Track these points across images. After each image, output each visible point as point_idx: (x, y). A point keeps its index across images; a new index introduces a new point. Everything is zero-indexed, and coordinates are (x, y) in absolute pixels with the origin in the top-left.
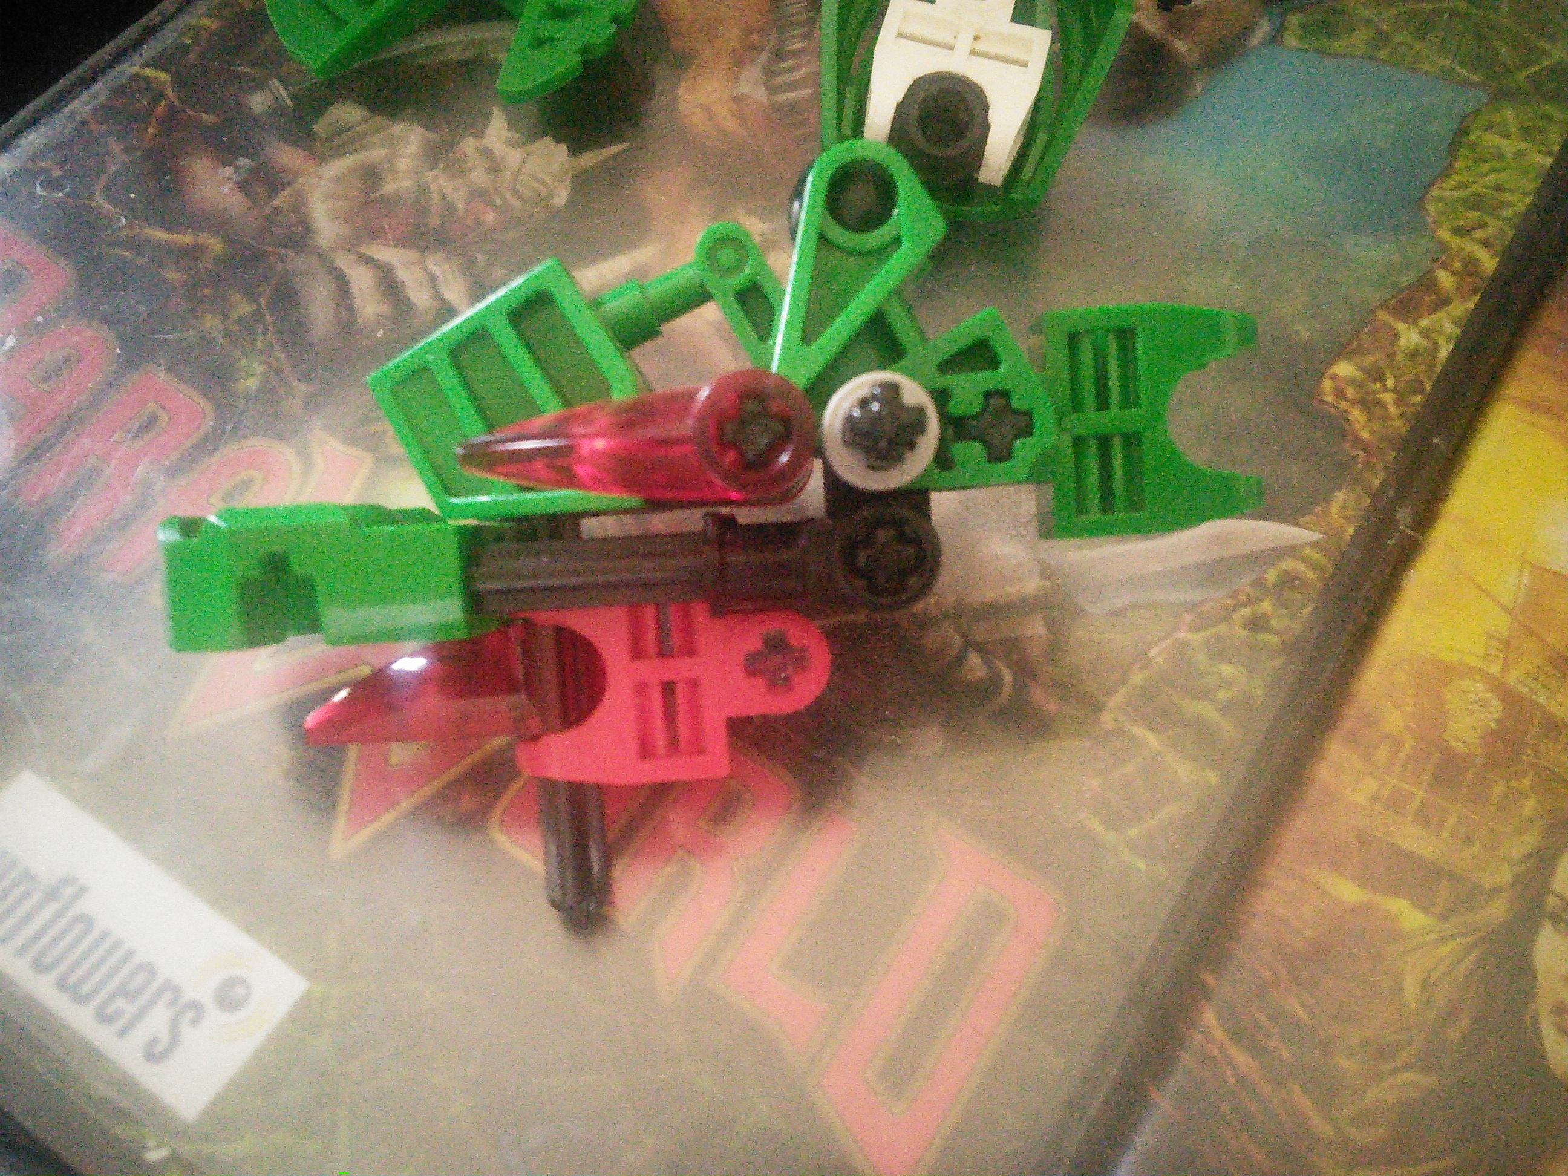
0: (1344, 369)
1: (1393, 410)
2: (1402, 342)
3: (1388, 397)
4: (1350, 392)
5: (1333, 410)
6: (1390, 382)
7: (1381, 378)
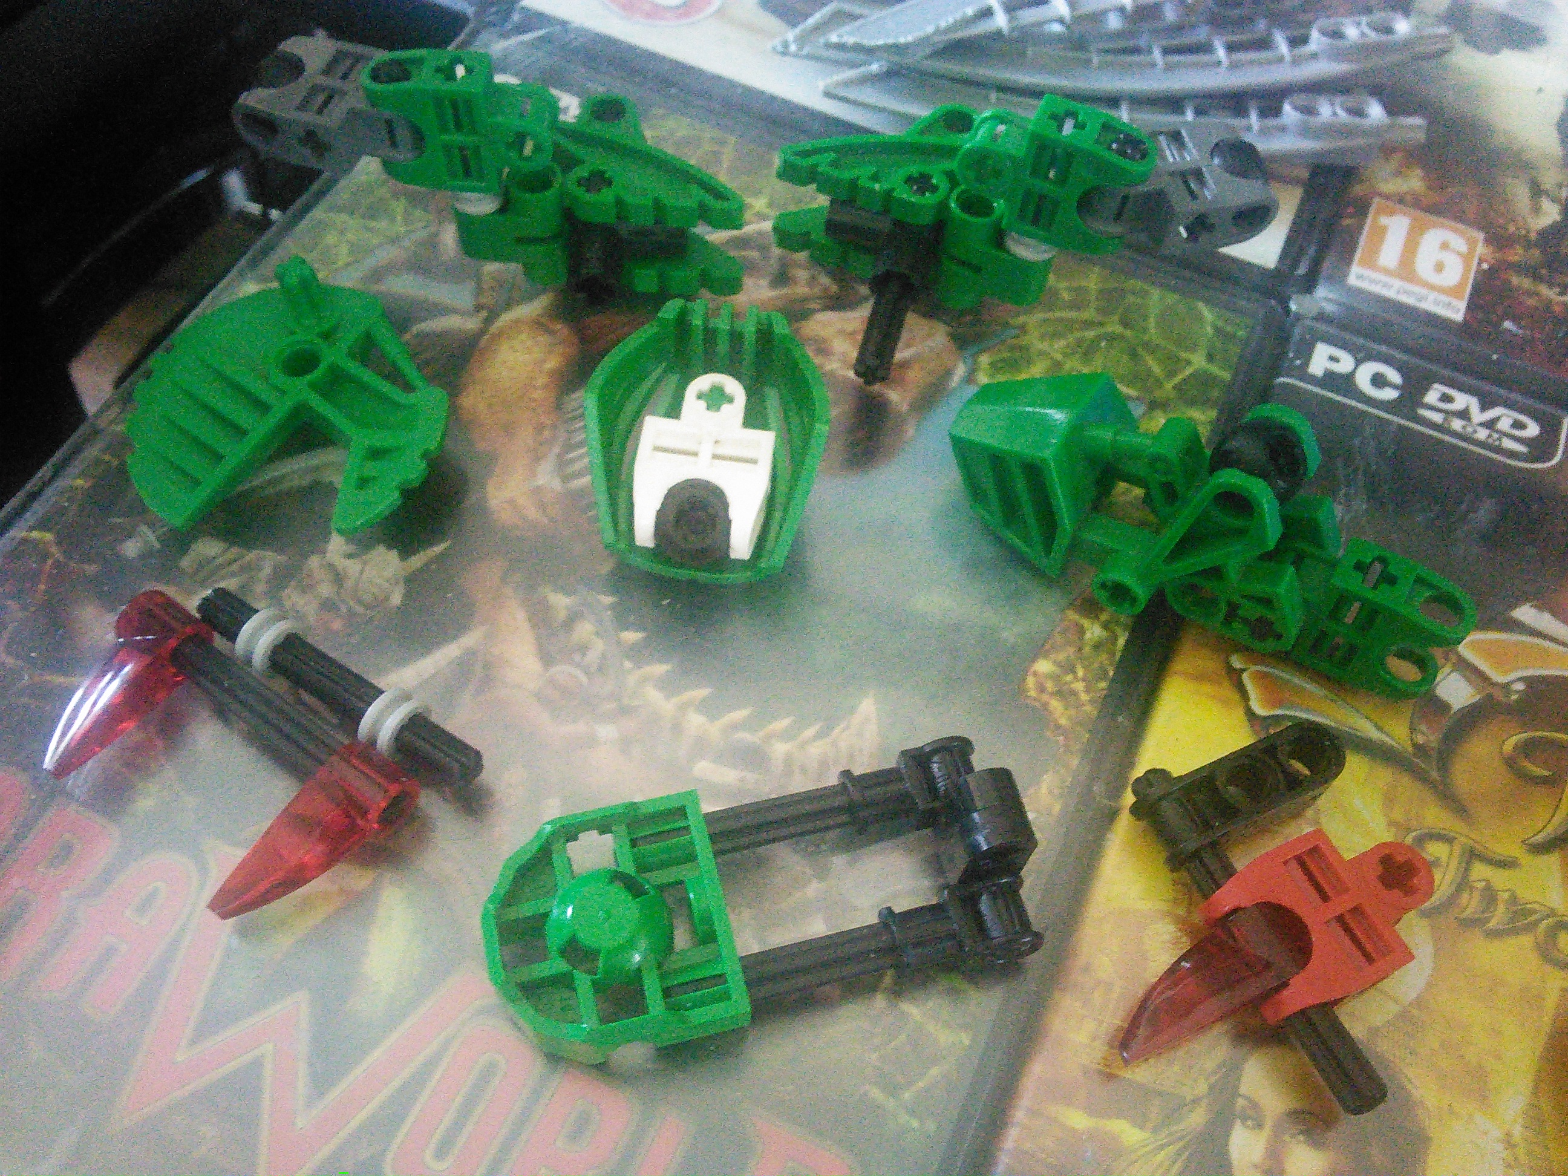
0: (1043, 666)
1: (1084, 697)
2: (1088, 636)
3: (1079, 686)
4: (1050, 686)
5: (1037, 704)
6: (1080, 673)
7: (1073, 671)
